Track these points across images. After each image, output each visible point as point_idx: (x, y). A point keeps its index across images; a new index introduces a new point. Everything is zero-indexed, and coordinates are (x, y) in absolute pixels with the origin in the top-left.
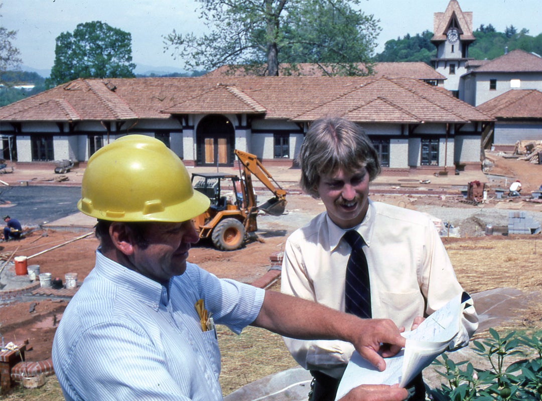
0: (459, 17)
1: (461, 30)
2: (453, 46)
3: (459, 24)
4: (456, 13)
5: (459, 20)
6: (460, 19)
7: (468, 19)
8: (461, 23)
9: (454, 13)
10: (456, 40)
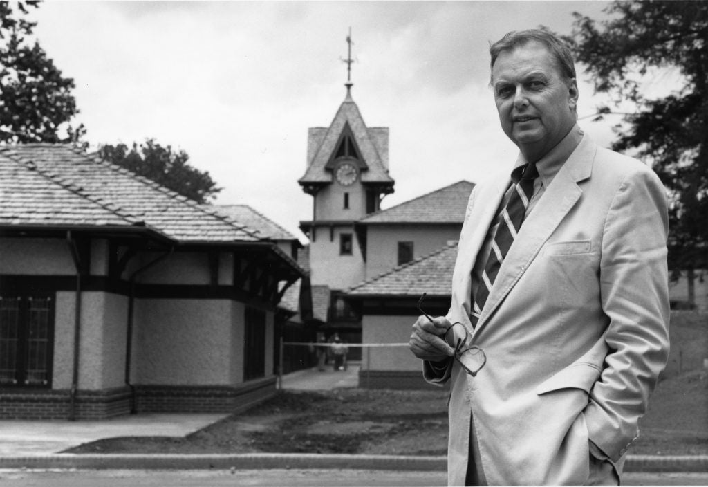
0: (359, 135)
1: (364, 162)
2: (346, 196)
3: (358, 148)
4: (353, 127)
5: (358, 142)
6: (362, 139)
7: (380, 141)
8: (365, 148)
9: (347, 126)
10: (354, 182)
